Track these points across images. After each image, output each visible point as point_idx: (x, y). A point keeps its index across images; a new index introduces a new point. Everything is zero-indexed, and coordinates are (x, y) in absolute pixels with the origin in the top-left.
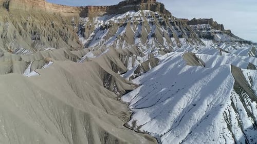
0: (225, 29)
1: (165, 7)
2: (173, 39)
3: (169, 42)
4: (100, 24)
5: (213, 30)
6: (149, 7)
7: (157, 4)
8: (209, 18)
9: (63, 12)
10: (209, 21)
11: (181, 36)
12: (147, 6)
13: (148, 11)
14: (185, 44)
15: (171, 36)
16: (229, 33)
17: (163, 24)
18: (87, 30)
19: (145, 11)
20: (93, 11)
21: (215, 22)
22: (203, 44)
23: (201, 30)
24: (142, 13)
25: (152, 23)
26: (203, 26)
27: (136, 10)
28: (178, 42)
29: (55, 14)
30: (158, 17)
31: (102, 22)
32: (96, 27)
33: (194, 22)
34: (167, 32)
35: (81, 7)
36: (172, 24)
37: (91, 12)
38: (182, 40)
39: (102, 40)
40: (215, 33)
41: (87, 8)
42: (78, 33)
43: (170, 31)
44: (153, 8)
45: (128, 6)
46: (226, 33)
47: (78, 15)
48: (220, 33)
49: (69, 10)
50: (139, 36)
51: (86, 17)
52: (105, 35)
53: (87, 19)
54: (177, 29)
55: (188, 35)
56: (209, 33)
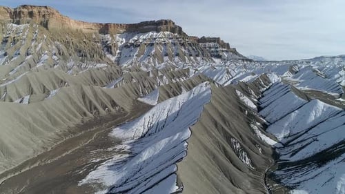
0: (231, 47)
1: (183, 30)
2: (192, 58)
3: (190, 60)
4: (122, 42)
5: (221, 49)
6: (169, 29)
7: (176, 27)
8: (217, 37)
9: (84, 28)
10: (216, 40)
11: (197, 56)
12: (167, 28)
13: (168, 32)
14: (201, 61)
15: (191, 55)
16: (234, 52)
17: (183, 45)
18: (113, 47)
19: (166, 33)
20: (113, 28)
21: (222, 41)
22: (214, 62)
23: (210, 48)
24: (164, 35)
25: (175, 44)
26: (212, 44)
27: (158, 31)
28: (196, 60)
29: (77, 30)
30: (177, 38)
31: (124, 39)
32: (119, 44)
33: (203, 40)
34: (186, 52)
35: (100, 24)
36: (190, 44)
37: (111, 29)
38: (199, 58)
39: (135, 57)
40: (223, 51)
41: (107, 25)
42: (103, 50)
43: (189, 51)
44: (173, 30)
45: (150, 27)
46: (231, 51)
47: (97, 31)
48: (227, 51)
49: (89, 26)
50: (166, 55)
51: (107, 34)
52: (136, 53)
53: (108, 36)
54: (194, 49)
55: (203, 54)
56: (217, 51)
